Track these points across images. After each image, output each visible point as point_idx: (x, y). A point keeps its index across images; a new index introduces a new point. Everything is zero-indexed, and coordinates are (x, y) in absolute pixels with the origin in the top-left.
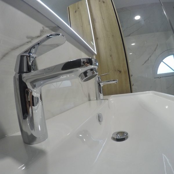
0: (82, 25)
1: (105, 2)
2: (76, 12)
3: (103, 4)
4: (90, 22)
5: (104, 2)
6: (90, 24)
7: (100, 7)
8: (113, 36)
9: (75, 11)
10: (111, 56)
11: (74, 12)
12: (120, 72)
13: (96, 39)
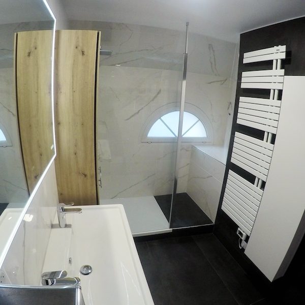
0: (38, 89)
1: (85, 53)
2: (29, 54)
3: (80, 56)
4: (50, 89)
5: (83, 53)
6: (50, 93)
7: (74, 60)
8: (83, 124)
9: (27, 51)
10: (75, 154)
11: (27, 54)
12: (85, 176)
13: (58, 124)
